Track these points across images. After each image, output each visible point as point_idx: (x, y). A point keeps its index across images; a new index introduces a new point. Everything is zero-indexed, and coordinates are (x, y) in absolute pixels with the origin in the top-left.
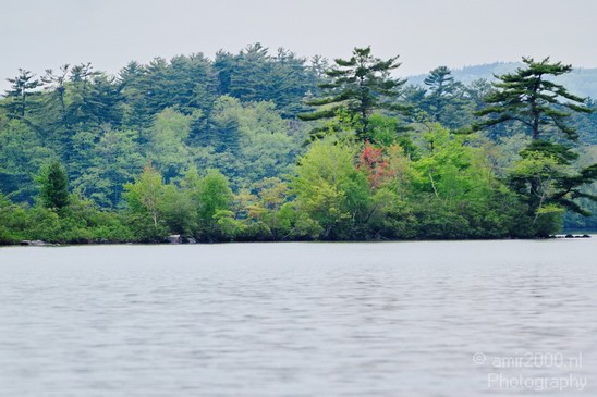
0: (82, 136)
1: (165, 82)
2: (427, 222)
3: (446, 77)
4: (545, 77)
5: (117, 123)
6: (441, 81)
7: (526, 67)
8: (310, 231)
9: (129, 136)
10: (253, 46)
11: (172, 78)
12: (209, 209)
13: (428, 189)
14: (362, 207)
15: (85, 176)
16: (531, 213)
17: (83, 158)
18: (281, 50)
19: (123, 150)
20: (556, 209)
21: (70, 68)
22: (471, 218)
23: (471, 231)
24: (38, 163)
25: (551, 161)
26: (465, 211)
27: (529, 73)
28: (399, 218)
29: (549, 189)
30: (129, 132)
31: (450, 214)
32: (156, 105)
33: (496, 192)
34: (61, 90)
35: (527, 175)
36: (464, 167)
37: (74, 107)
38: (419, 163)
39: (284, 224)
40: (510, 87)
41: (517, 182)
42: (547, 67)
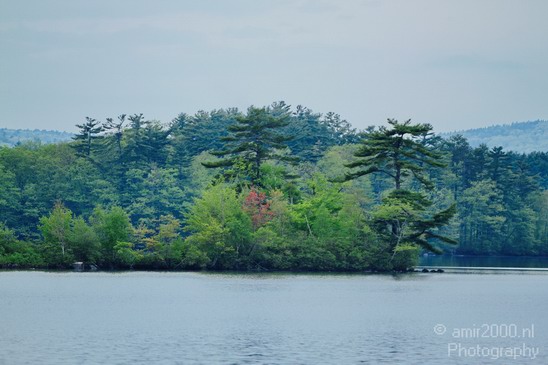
0: (134, 172)
1: (204, 131)
2: (300, 255)
3: (430, 132)
4: (406, 136)
5: (162, 162)
6: (425, 135)
7: (390, 128)
8: (199, 261)
9: (171, 173)
10: (278, 103)
11: (209, 128)
12: (112, 241)
13: (303, 228)
14: (246, 242)
15: (134, 204)
16: (390, 251)
17: (134, 190)
18: (299, 107)
19: (166, 184)
20: (410, 248)
21: (126, 118)
22: (337, 254)
23: (337, 264)
24: (98, 193)
25: (408, 207)
26: (333, 248)
27: (393, 133)
28: (277, 252)
29: (406, 231)
30: (171, 170)
31: (320, 250)
32: (196, 149)
33: (361, 232)
34: (119, 135)
35: (387, 218)
36: (336, 210)
37: (129, 149)
38: (299, 206)
39: (177, 254)
40: (378, 144)
41: (380, 224)
42: (407, 128)
